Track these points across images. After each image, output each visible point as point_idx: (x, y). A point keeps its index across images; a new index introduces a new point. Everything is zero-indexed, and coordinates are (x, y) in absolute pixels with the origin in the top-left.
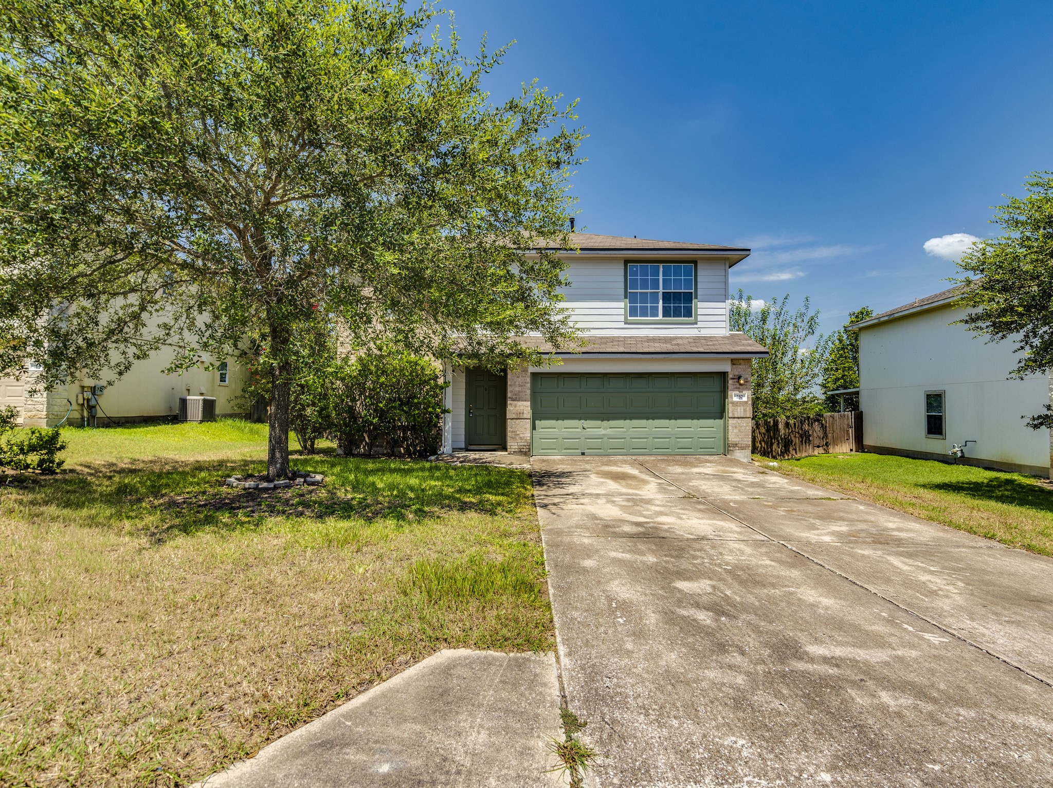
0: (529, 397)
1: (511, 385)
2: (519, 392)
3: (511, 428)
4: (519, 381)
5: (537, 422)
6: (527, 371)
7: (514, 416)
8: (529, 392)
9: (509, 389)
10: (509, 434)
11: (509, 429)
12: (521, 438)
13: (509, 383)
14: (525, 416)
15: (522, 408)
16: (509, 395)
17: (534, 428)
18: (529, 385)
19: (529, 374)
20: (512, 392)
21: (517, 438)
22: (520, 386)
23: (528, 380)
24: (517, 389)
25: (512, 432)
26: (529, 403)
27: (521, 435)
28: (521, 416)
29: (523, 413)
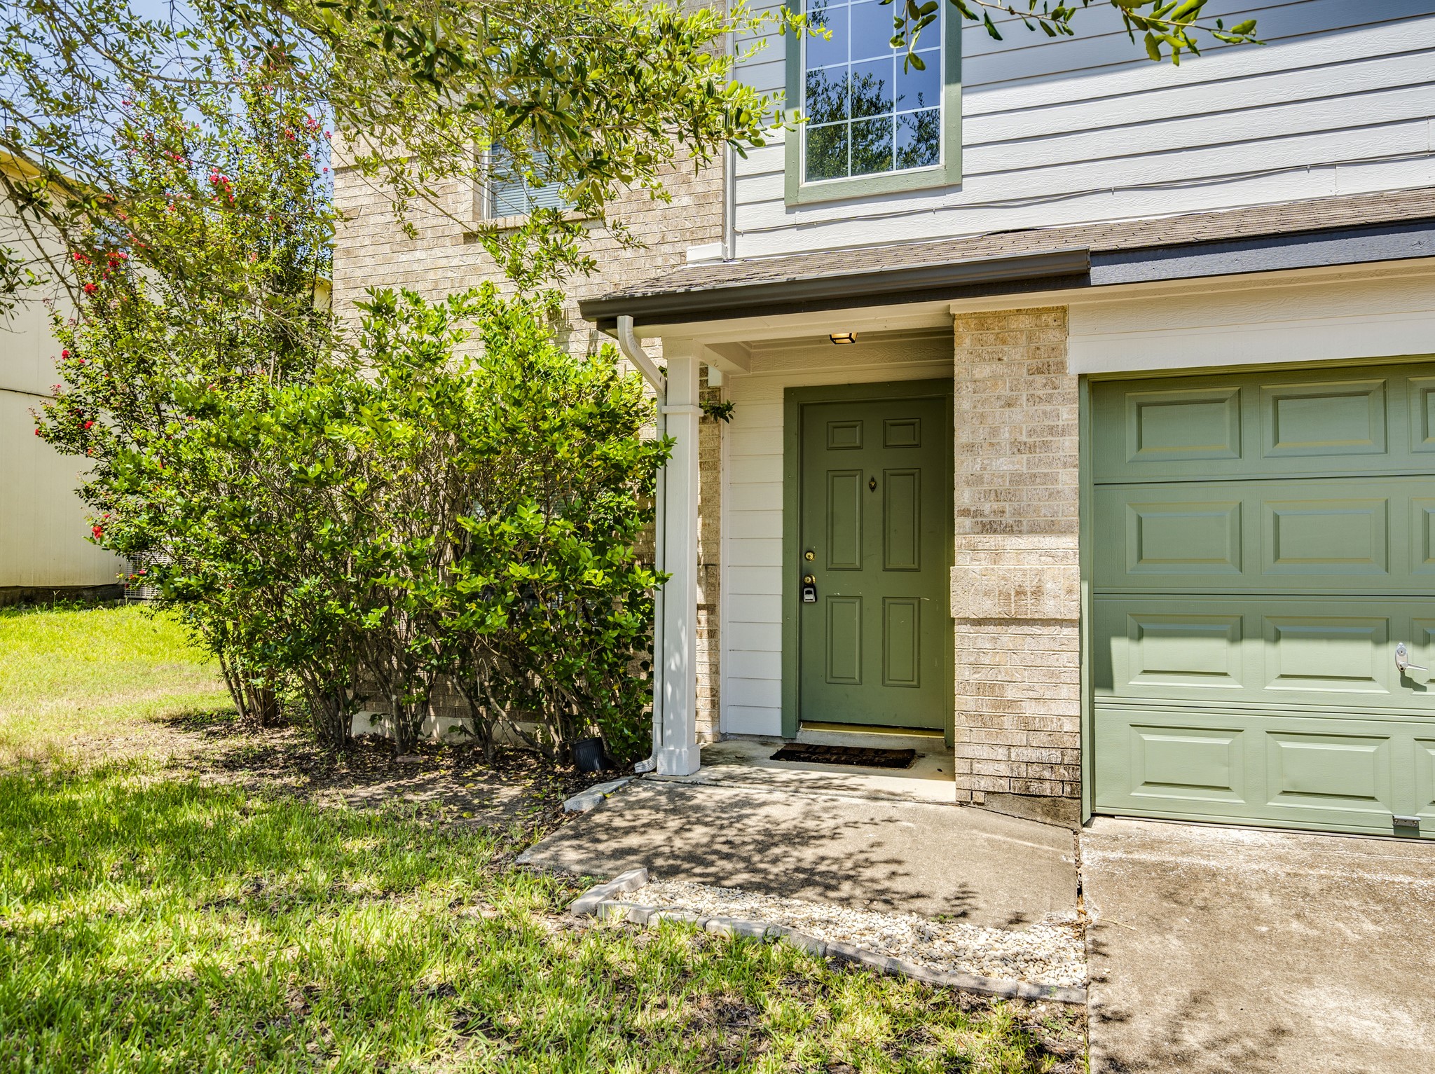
0: (1069, 508)
1: (971, 447)
2: (1017, 479)
3: (976, 666)
4: (1020, 419)
5: (1119, 646)
6: (1061, 367)
7: (989, 608)
8: (1069, 480)
9: (964, 466)
10: (964, 701)
11: (962, 673)
12: (1028, 726)
13: (962, 436)
14: (1049, 608)
15: (1032, 563)
16: (963, 497)
17: (1101, 676)
18: (1070, 444)
19: (1070, 385)
20: (976, 480)
21: (1008, 721)
22: (1019, 447)
23: (1068, 413)
24: (1005, 464)
25: (980, 688)
26: (1070, 542)
27: (1030, 709)
28: (1029, 608)
29: (1038, 592)
